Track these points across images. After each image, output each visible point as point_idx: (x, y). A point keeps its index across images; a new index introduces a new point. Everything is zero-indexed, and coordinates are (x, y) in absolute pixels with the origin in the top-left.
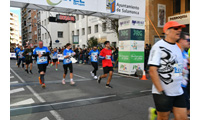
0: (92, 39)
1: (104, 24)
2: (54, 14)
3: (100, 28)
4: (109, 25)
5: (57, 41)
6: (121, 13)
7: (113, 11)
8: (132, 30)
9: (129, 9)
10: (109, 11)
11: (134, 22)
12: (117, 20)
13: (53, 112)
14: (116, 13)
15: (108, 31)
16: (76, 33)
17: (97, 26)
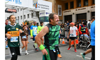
1: (32, 14)
4: (35, 14)
10: (34, 7)
11: (47, 13)
12: (38, 12)
15: (34, 17)
16: (17, 18)
17: (28, 15)
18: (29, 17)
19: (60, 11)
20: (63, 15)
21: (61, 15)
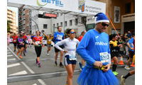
1: (77, 20)
2: (41, 13)
3: (74, 23)
4: (80, 20)
6: (89, 13)
7: (83, 11)
10: (80, 11)
12: (85, 17)
14: (85, 12)
15: (79, 24)
16: (56, 26)
17: (71, 21)
18: (71, 24)
19: (117, 16)
20: (123, 21)
21: (119, 22)
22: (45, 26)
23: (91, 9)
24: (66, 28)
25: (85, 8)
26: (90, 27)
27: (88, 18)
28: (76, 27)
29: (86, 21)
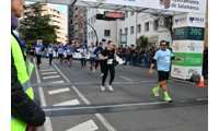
0: (142, 38)
2: (101, 12)
3: (151, 26)
5: (104, 40)
6: (177, 9)
8: (189, 28)
9: (186, 4)
13: (98, 115)
14: (171, 8)
22: (107, 33)
23: (181, 4)
24: (139, 35)
25: (172, 2)
26: (178, 33)
27: (175, 18)
28: (156, 33)
29: (172, 24)
